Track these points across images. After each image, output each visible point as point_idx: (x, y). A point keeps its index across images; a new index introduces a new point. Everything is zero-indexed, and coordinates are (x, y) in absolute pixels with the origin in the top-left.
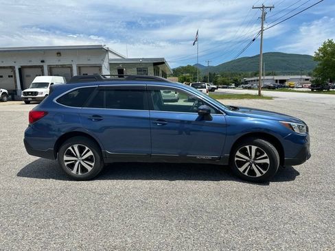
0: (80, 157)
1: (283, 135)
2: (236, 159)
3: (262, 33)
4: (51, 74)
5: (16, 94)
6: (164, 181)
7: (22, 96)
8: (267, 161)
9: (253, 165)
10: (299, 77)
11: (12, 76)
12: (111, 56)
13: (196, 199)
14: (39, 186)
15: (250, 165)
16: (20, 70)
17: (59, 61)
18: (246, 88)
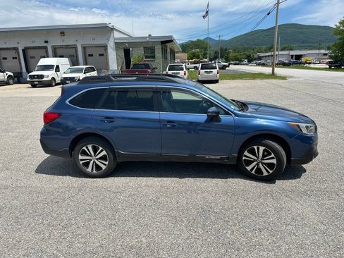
0: (94, 156)
1: (291, 136)
2: (244, 158)
3: (278, 6)
4: (55, 56)
5: (22, 77)
6: (175, 179)
7: (28, 79)
8: (274, 161)
9: (260, 164)
10: (317, 51)
11: (16, 58)
12: (117, 35)
13: (204, 198)
14: (57, 183)
15: (258, 164)
16: (24, 51)
17: (63, 40)
18: (259, 65)
